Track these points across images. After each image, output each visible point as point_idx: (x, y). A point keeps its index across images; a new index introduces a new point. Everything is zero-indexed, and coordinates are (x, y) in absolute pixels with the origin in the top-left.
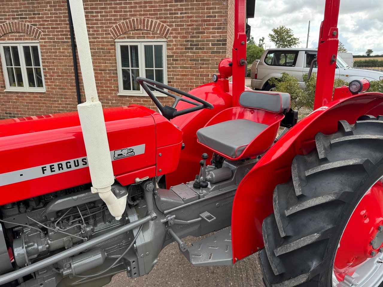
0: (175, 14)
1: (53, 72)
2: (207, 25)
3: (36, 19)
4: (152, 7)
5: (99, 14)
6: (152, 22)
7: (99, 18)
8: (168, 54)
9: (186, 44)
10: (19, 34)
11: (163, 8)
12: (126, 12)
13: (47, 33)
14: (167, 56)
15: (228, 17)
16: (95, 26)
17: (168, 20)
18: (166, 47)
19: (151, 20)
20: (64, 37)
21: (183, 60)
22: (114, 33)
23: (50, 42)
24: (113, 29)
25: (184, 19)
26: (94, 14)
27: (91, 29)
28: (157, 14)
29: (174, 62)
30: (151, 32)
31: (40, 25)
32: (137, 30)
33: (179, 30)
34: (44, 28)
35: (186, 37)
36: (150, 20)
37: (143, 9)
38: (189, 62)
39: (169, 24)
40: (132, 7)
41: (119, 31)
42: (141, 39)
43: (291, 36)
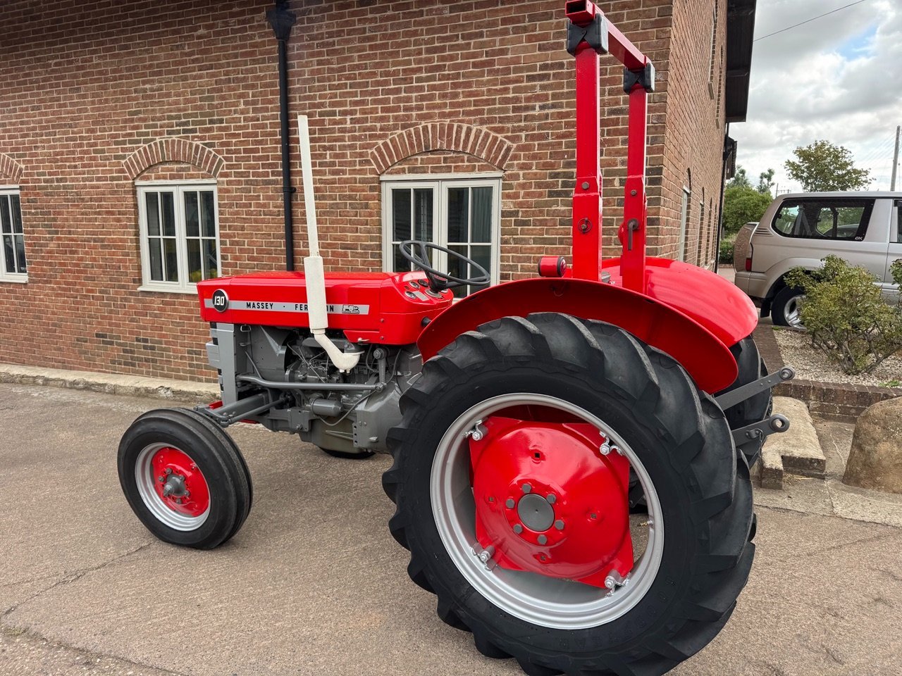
0: (527, 108)
1: (241, 251)
2: (608, 135)
3: (215, 133)
4: (471, 94)
5: (348, 117)
6: (469, 130)
7: (348, 125)
8: (506, 209)
9: (552, 183)
10: (179, 166)
11: (498, 97)
12: (410, 109)
13: (234, 163)
14: (503, 212)
15: (669, 111)
16: (338, 144)
17: (510, 125)
18: (501, 191)
19: (468, 128)
20: (270, 170)
21: (543, 223)
22: (380, 160)
23: (239, 183)
24: (379, 150)
25: (550, 121)
26: (338, 118)
27: (328, 152)
28: (481, 112)
29: (519, 228)
30: (466, 157)
31: (222, 144)
32: (432, 152)
33: (536, 149)
34: (228, 152)
35: (552, 166)
36: (465, 126)
37: (448, 101)
38: (558, 227)
39: (510, 134)
40: (422, 98)
41: (391, 156)
42: (441, 172)
43: (847, 164)
